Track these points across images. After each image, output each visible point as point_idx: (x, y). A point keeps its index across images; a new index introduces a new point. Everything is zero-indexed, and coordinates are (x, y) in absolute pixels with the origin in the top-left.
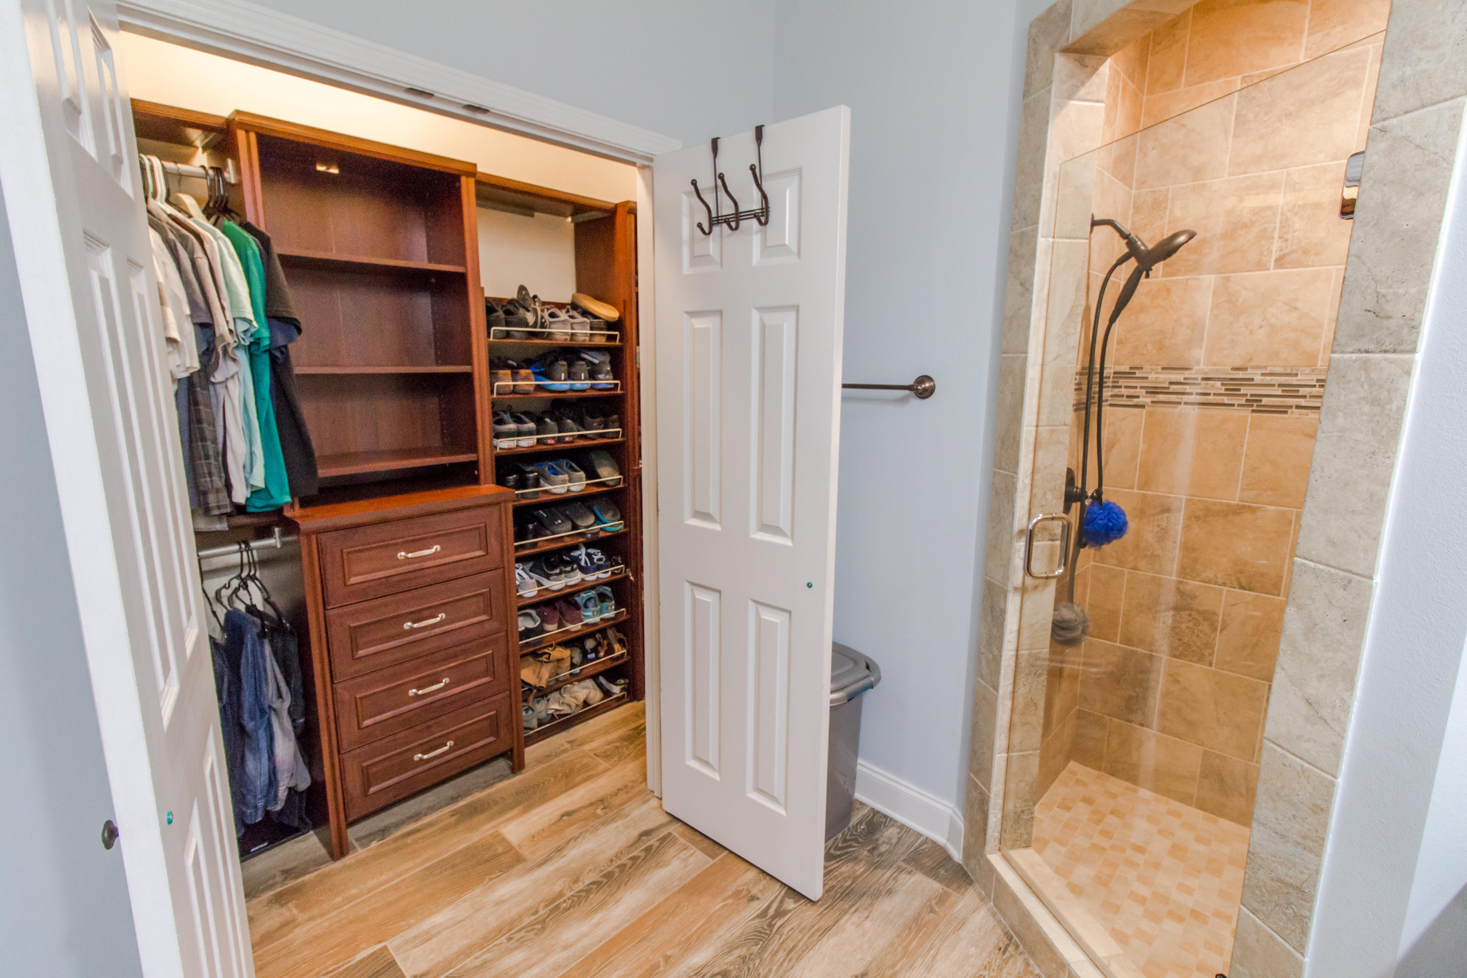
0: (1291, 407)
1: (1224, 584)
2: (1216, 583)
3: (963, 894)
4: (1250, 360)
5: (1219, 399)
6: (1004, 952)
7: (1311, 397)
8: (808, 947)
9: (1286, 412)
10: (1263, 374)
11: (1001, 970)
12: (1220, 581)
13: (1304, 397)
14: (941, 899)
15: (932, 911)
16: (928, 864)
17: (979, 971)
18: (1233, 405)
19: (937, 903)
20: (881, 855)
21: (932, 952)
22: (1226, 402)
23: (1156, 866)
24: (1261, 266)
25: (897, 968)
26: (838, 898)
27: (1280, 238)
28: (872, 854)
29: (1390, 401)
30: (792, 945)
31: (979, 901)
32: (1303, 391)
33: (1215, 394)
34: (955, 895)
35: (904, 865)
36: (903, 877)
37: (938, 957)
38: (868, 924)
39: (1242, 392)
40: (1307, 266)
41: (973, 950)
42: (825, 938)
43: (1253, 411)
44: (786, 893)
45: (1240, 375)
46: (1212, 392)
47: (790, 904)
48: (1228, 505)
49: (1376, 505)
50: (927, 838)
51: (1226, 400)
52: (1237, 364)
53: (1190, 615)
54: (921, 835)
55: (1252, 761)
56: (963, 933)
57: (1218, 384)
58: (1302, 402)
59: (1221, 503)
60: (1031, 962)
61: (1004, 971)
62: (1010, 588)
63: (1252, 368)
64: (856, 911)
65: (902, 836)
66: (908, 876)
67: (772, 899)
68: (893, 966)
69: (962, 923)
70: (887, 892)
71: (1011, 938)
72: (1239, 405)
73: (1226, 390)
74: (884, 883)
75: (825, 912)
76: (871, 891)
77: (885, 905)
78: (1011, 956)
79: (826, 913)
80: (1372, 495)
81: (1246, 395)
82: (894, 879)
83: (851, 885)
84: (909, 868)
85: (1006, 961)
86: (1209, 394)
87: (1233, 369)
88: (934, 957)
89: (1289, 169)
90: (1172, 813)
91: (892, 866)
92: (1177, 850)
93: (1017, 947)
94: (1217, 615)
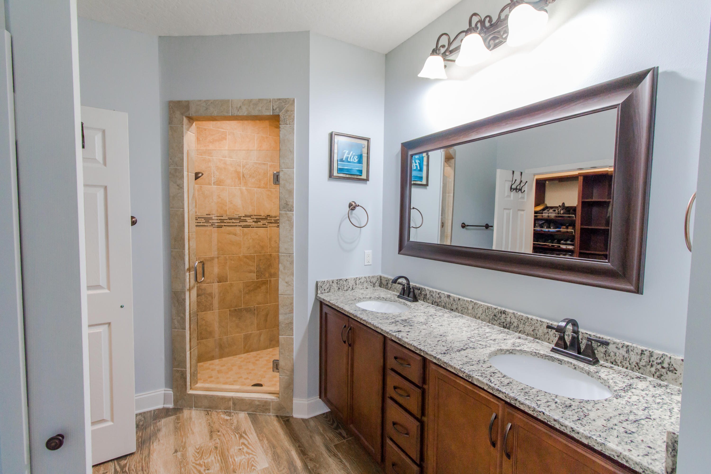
0: (223, 226)
1: (213, 283)
2: (211, 283)
3: (183, 413)
4: (211, 212)
5: (204, 224)
6: (209, 414)
7: (227, 223)
8: (148, 463)
9: (222, 227)
10: (214, 216)
11: (212, 418)
12: (212, 282)
13: (225, 223)
14: (178, 418)
15: (178, 423)
16: (163, 415)
17: (206, 423)
18: (208, 226)
19: (177, 420)
20: (142, 425)
21: (190, 430)
22: (206, 225)
23: (218, 378)
24: (210, 184)
25: (184, 441)
26: (142, 446)
27: (213, 177)
28: (138, 427)
29: (291, 220)
30: (141, 468)
31: (189, 411)
32: (225, 221)
33: (202, 223)
34: (181, 415)
35: (155, 421)
36: (158, 424)
37: (193, 429)
38: (161, 441)
39: (210, 222)
40: (221, 186)
41: (200, 421)
42: (151, 456)
43: (213, 227)
44: (117, 462)
45: (209, 216)
46: (201, 222)
47: (123, 462)
48: (211, 257)
49: (292, 240)
50: (154, 410)
51: (206, 224)
52: (207, 213)
53: (205, 296)
54: (151, 411)
55: (228, 335)
56: (193, 420)
57: (203, 219)
58: (225, 224)
59: (209, 257)
60: (217, 410)
61: (213, 417)
62: (186, 290)
63: (212, 214)
64: (153, 443)
65: (144, 416)
66: (160, 423)
67: (113, 467)
68: (182, 442)
69: (191, 418)
70: (158, 431)
71: (207, 410)
72: (210, 226)
73: (205, 221)
74: (153, 430)
75: (141, 452)
76: (151, 435)
77: (161, 435)
78: (211, 413)
79: (143, 452)
80: (291, 238)
81: (211, 223)
82: (156, 427)
83: (142, 440)
84: (158, 420)
85: (211, 415)
86: (201, 223)
87: (207, 215)
88: (192, 430)
89: (213, 157)
90: (210, 365)
91: (151, 425)
92: (219, 372)
93: (210, 411)
94: (213, 293)
